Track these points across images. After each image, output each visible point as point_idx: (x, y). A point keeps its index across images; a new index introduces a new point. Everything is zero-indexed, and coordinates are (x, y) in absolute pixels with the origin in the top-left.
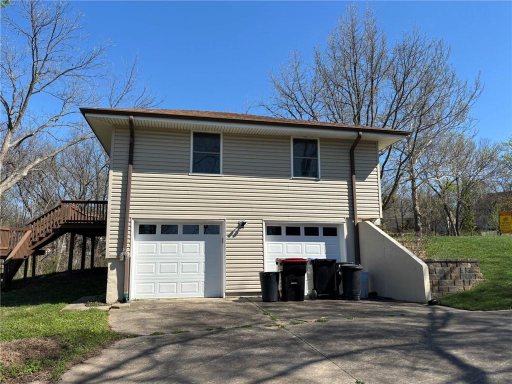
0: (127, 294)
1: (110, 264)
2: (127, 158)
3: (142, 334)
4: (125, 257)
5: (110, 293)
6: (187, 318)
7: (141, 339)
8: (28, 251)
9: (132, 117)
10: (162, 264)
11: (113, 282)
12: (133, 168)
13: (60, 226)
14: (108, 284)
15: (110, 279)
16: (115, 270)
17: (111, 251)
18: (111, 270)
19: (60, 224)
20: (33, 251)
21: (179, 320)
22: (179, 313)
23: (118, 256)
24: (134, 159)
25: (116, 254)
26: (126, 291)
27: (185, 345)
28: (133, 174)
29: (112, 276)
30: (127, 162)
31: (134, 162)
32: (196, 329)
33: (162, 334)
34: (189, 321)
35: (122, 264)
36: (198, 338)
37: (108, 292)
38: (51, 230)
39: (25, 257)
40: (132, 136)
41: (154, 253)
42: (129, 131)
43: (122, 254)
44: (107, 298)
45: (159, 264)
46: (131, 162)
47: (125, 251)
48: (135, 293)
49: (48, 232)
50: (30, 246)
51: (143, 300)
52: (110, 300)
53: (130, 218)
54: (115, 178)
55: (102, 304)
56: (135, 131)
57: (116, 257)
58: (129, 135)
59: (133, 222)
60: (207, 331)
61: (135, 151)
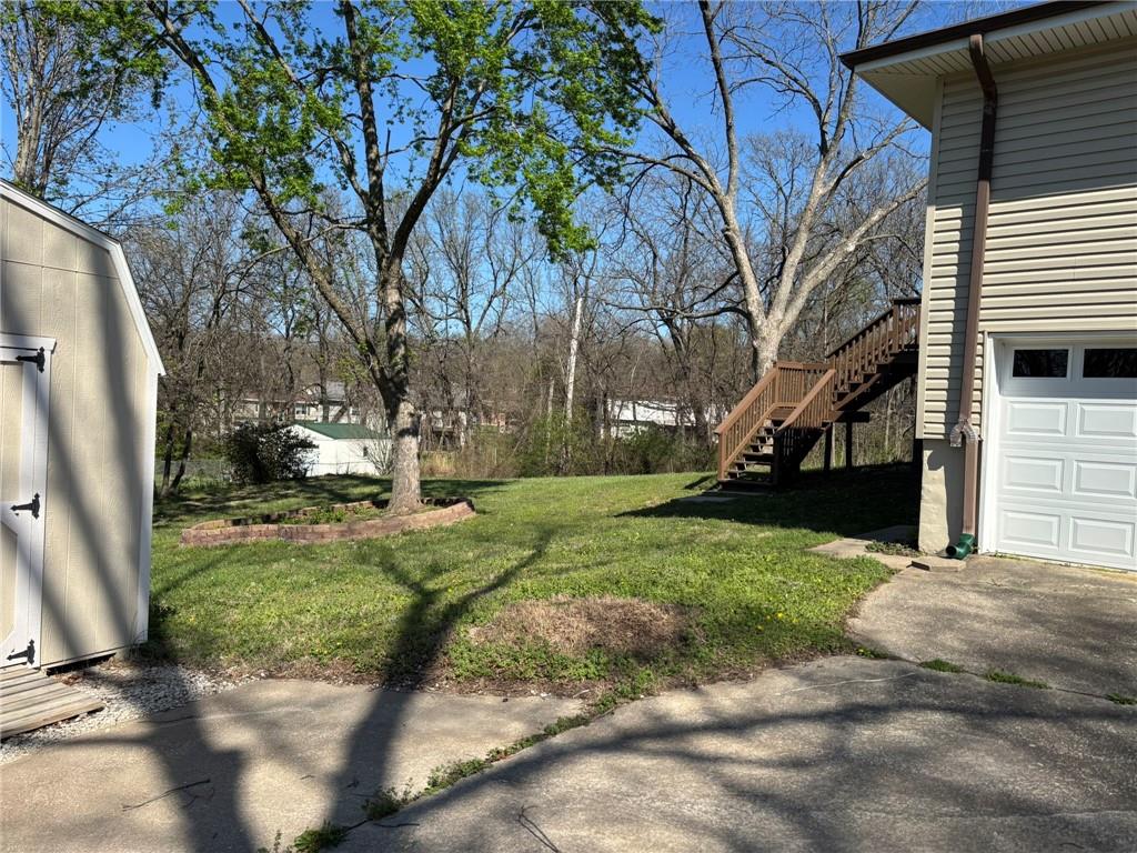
0: (970, 536)
1: (927, 454)
2: (976, 164)
3: (905, 655)
4: (964, 438)
5: (929, 526)
6: (1089, 640)
7: (885, 670)
8: (830, 412)
9: (977, 38)
10: (1082, 465)
11: (936, 500)
12: (991, 191)
13: (892, 358)
14: (923, 505)
15: (929, 491)
16: (941, 471)
17: (930, 423)
18: (930, 469)
19: (891, 355)
20: (841, 412)
21: (1057, 642)
22: (1079, 619)
23: (947, 434)
24: (997, 161)
25: (941, 429)
26: (969, 528)
27: (977, 727)
28: (993, 208)
29: (934, 484)
30: (976, 175)
31: (997, 173)
32: (1073, 685)
33: (955, 670)
34: (1086, 653)
35: (961, 456)
36: (1046, 717)
37: (924, 526)
38: (875, 369)
39: (824, 425)
40: (991, 96)
41: (1058, 432)
42: (977, 84)
43: (957, 429)
44: (920, 538)
45: (1075, 463)
46: (985, 171)
47: (966, 422)
48: (992, 537)
49: (869, 372)
50: (834, 403)
51: (1017, 558)
52: (928, 545)
53: (983, 333)
54: (941, 226)
55: (908, 551)
56: (997, 79)
57: (941, 437)
58: (981, 94)
59: (990, 342)
60: (1105, 703)
61: (999, 137)
